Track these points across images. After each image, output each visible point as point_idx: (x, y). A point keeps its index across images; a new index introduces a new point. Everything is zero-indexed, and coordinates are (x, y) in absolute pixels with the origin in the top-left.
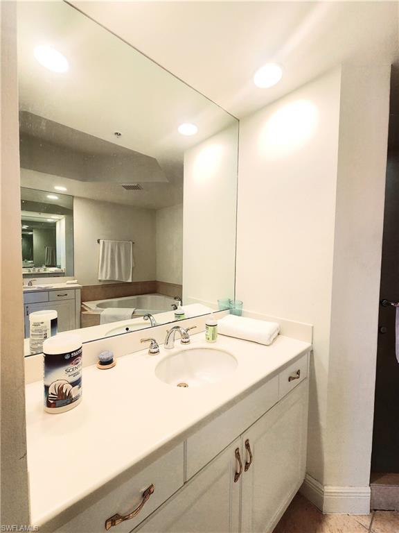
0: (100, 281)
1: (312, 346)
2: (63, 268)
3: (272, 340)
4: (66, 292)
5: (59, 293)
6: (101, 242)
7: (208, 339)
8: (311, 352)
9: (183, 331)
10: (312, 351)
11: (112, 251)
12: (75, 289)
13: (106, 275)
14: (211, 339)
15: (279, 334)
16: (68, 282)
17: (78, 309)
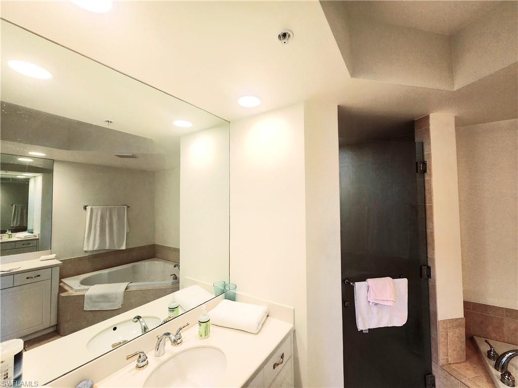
0: (86, 252)
1: (294, 327)
2: (37, 232)
3: (260, 326)
4: (38, 273)
5: (28, 275)
6: (89, 208)
7: (201, 336)
8: (293, 332)
9: (173, 338)
10: (295, 331)
11: (102, 218)
12: (51, 267)
13: (94, 245)
14: (203, 335)
15: (268, 316)
16: (43, 257)
17: (56, 290)
